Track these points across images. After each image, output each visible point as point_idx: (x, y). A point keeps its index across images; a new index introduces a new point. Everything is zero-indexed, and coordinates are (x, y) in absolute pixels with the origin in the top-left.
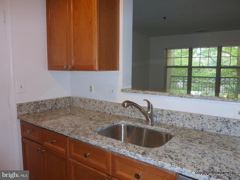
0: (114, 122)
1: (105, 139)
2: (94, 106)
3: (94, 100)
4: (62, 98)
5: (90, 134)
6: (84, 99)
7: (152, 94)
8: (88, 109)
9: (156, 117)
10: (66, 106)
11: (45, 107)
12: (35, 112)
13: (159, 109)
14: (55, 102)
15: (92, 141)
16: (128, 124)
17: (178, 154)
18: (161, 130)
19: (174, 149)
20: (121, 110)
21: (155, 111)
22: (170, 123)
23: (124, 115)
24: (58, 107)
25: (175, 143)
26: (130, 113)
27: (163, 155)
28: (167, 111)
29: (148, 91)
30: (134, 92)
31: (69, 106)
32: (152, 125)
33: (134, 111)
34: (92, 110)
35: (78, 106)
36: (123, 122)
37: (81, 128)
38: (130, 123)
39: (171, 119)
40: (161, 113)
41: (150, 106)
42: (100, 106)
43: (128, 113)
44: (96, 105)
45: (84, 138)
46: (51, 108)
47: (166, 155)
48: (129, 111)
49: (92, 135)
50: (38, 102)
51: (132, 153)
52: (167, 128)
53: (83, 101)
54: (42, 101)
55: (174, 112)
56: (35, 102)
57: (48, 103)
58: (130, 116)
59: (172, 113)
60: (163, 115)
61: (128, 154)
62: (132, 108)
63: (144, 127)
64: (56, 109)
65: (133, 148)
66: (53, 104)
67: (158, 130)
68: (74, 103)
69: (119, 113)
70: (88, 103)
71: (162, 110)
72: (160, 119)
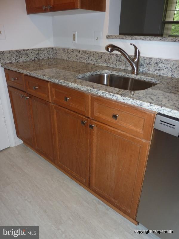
0: (97, 71)
1: (85, 83)
2: (78, 57)
3: (77, 50)
4: (44, 48)
5: (71, 78)
6: (68, 49)
7: (140, 39)
8: (71, 60)
9: (143, 67)
10: (50, 57)
11: (27, 56)
12: (17, 62)
13: (147, 58)
14: (37, 52)
15: (71, 84)
16: (111, 74)
17: (159, 97)
18: (147, 79)
19: (156, 92)
20: (106, 60)
21: (143, 59)
22: (157, 73)
23: (109, 65)
24: (41, 58)
25: (159, 89)
26: (115, 63)
27: (143, 96)
28: (155, 59)
29: (136, 36)
30: (121, 37)
31: (52, 58)
32: (137, 74)
33: (119, 61)
34: (75, 61)
35: (61, 57)
36: (106, 71)
37: (61, 74)
38: (114, 73)
39: (159, 69)
40: (148, 62)
41: (137, 52)
42: (83, 57)
43: (113, 63)
44: (80, 56)
45: (63, 81)
46: (33, 59)
47: (146, 96)
48: (113, 61)
49: (72, 79)
50: (20, 51)
51: (111, 94)
52: (152, 77)
53: (66, 52)
54: (24, 50)
55: (163, 61)
56: (17, 51)
57: (30, 53)
58: (115, 66)
59: (161, 61)
60: (151, 64)
61: (107, 95)
62: (117, 57)
63: (128, 76)
64: (39, 60)
65: (113, 90)
66: (36, 54)
67: (142, 79)
68: (58, 54)
69: (104, 64)
70: (71, 53)
71: (150, 58)
72: (147, 68)
